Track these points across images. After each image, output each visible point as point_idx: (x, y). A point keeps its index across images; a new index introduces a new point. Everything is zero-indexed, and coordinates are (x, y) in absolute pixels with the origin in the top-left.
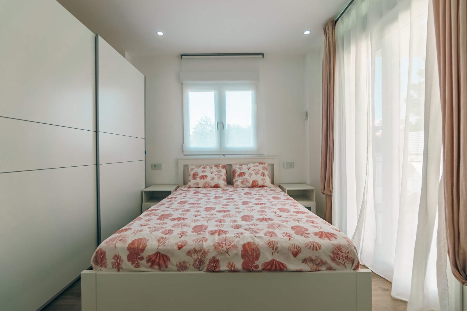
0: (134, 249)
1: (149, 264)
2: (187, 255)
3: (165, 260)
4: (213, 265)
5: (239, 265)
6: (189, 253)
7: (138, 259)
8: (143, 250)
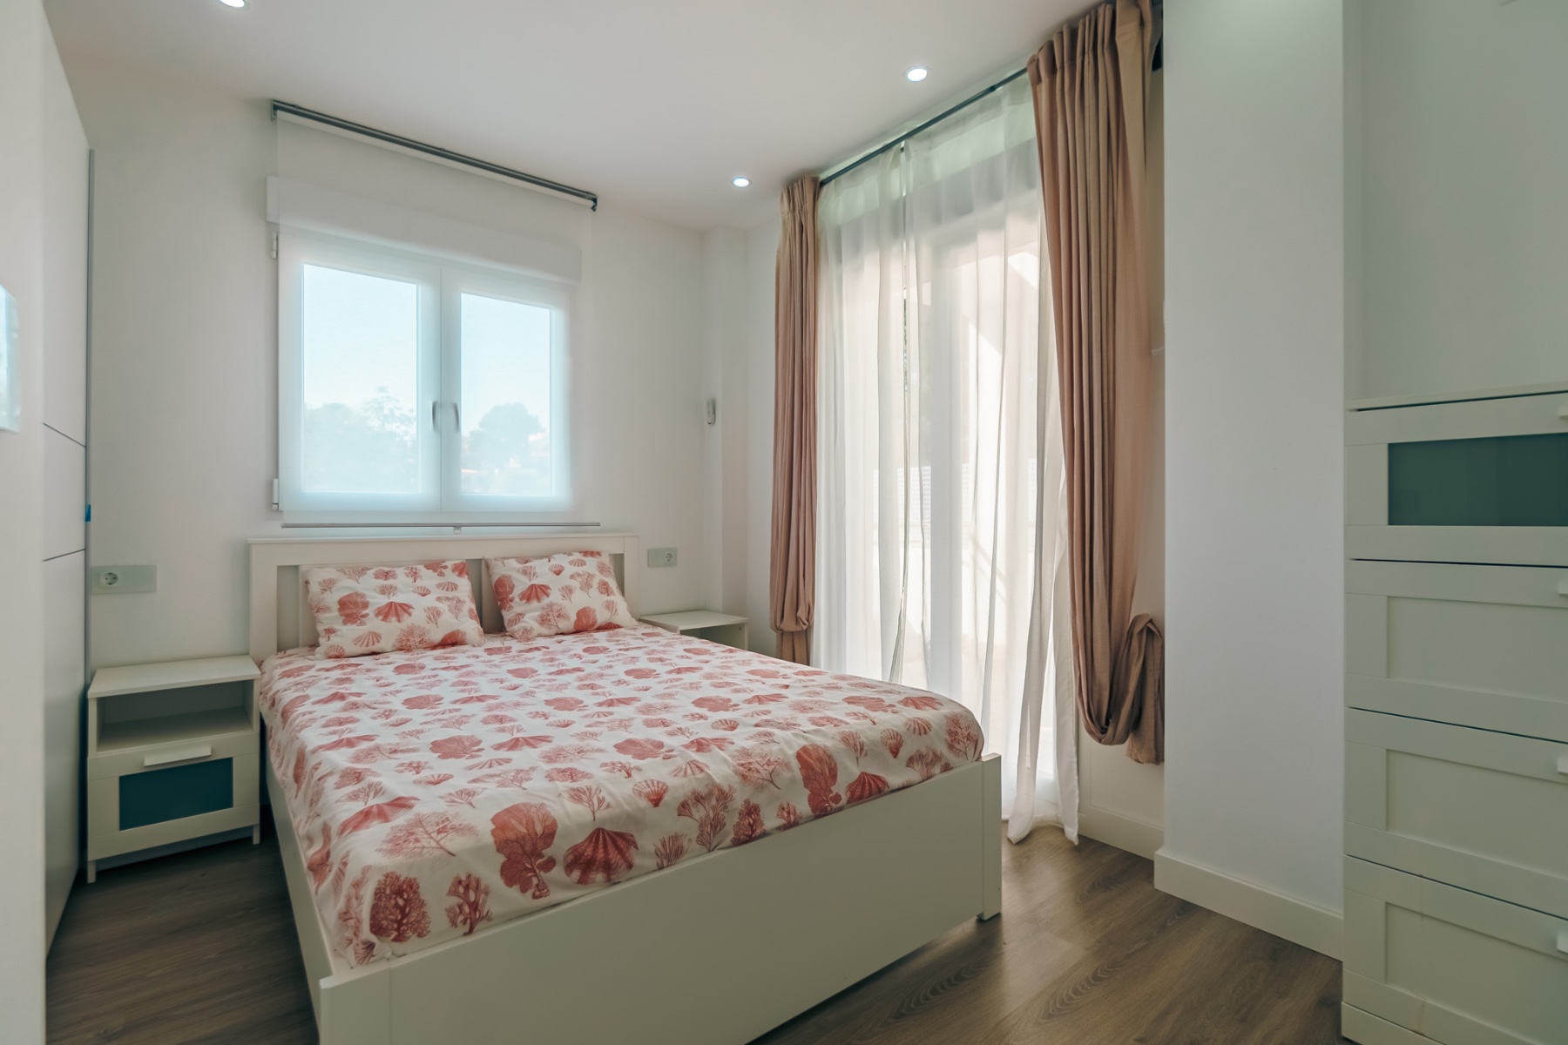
0: (519, 841)
1: (576, 874)
2: (679, 815)
3: (622, 846)
4: (749, 823)
5: (803, 807)
6: (683, 809)
7: (537, 871)
8: (549, 835)
